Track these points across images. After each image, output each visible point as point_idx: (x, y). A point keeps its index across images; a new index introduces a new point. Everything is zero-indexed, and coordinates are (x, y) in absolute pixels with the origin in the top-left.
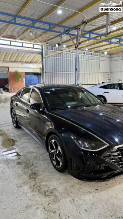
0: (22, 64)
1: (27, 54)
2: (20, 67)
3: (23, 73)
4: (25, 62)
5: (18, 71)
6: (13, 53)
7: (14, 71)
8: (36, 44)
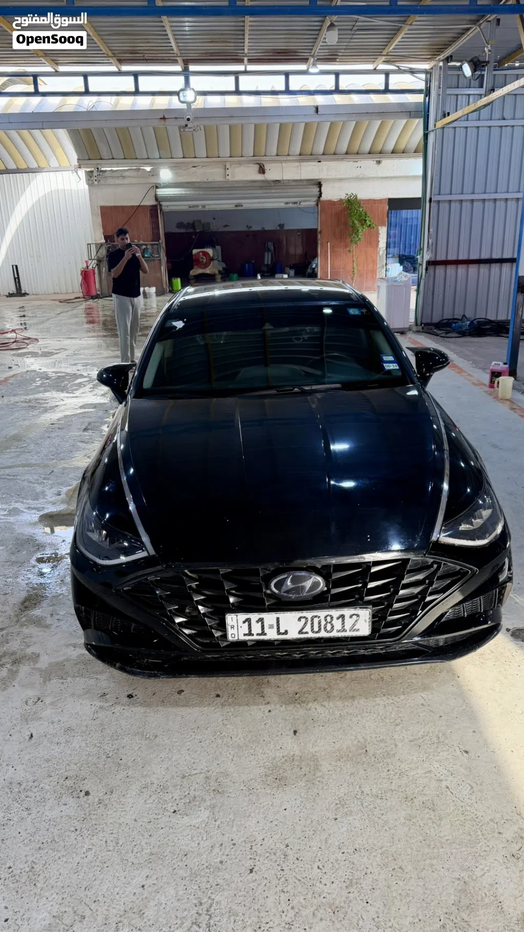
0: (379, 162)
1: (367, 122)
2: (368, 179)
3: (380, 201)
4: (393, 152)
5: (360, 197)
6: (306, 124)
7: (343, 197)
8: (400, 71)
